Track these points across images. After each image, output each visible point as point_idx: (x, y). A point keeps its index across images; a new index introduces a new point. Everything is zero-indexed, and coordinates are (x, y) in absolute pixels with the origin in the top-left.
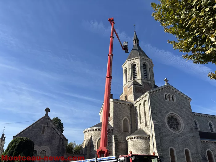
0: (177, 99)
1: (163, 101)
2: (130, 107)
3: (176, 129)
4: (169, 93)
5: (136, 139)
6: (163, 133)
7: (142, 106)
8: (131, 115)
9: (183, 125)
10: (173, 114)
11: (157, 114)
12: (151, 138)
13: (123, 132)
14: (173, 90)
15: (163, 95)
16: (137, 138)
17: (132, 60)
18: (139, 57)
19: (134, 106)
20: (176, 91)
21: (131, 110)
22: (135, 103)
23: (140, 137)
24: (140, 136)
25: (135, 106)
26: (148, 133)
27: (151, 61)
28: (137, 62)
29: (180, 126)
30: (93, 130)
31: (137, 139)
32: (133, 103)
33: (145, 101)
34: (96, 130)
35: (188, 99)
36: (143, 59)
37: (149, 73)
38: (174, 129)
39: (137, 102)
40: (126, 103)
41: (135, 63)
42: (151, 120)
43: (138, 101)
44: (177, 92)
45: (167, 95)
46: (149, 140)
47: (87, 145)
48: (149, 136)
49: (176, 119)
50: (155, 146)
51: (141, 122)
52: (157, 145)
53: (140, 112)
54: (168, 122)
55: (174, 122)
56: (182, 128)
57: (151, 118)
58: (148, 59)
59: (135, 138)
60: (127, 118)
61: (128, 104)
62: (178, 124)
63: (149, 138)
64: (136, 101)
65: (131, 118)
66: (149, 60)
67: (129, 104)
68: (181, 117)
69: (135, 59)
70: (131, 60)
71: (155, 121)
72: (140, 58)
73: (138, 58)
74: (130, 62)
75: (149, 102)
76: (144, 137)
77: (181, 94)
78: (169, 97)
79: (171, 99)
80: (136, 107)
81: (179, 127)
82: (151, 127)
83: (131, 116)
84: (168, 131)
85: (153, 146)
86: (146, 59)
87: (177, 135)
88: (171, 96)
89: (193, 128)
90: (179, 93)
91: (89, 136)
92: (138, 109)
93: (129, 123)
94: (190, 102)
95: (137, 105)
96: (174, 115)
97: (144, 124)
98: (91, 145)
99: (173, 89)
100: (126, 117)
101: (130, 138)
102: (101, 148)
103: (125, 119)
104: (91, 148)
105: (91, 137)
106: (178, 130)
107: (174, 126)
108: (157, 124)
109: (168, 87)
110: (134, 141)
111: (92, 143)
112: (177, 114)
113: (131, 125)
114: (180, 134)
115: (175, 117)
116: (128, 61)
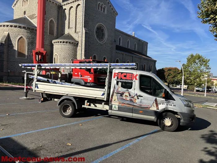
0: (107, 11)
1: (96, 9)
2: (58, 8)
3: (101, 39)
4: (102, 3)
5: (64, 44)
6: (91, 42)
7: (73, 10)
8: (58, 17)
9: (107, 37)
10: (101, 25)
11: (89, 22)
12: (79, 45)
13: (48, 34)
14: (106, 1)
15: (97, 3)
16: (67, 42)
19: (62, 8)
20: (108, 2)
21: (58, 12)
22: (65, 5)
23: (70, 43)
24: (69, 41)
25: (64, 7)
26: (77, 39)
29: (104, 37)
30: (11, 26)
31: (66, 44)
32: (62, 4)
33: (79, 5)
34: (15, 26)
35: (116, 14)
38: (99, 39)
39: (67, 4)
40: (53, 2)
42: (83, 27)
43: (69, 3)
44: (109, 4)
45: (100, 4)
46: (78, 46)
47: (4, 43)
48: (77, 43)
49: (102, 30)
50: (83, 52)
51: (69, 27)
52: (85, 51)
53: (69, 16)
54: (96, 32)
55: (100, 33)
56: (105, 39)
57: (83, 25)
59: (64, 42)
60: (54, 20)
61: (56, 4)
62: (103, 35)
63: (78, 44)
64: (65, 3)
65: (58, 21)
67: (58, 4)
68: (107, 29)
71: (86, 29)
75: (84, 8)
76: (73, 43)
77: (112, 7)
78: (101, 7)
79: (103, 9)
80: (65, 9)
82: (81, 34)
83: (58, 19)
84: (95, 40)
85: (81, 52)
87: (101, 45)
88: (103, 6)
89: (113, 40)
90: (110, 6)
91: (5, 33)
92: (67, 12)
93: (55, 26)
94: (116, 17)
95: (66, 7)
97: (74, 29)
98: (8, 43)
100: (52, 19)
101: (58, 42)
102: (37, 49)
103: (51, 20)
104: (9, 47)
105: (9, 34)
106: (103, 40)
107: (100, 36)
108: (88, 32)
110: (63, 45)
111: (11, 41)
112: (105, 26)
113: (58, 28)
114: (103, 44)
115: (102, 28)
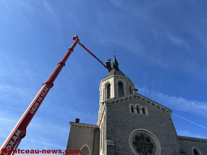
0: (149, 111)
1: (127, 113)
2: (94, 132)
4: (137, 104)
8: (94, 141)
9: (160, 148)
10: (143, 132)
11: (115, 131)
14: (143, 101)
15: (128, 106)
17: (107, 80)
18: (113, 75)
19: (99, 129)
20: (147, 101)
21: (94, 136)
27: (128, 79)
28: (111, 81)
29: (155, 149)
32: (98, 126)
35: (168, 111)
36: (118, 77)
37: (126, 91)
39: (100, 123)
40: (88, 126)
41: (109, 82)
42: (106, 140)
43: (101, 121)
44: (150, 102)
45: (133, 106)
49: (148, 139)
54: (135, 144)
55: (144, 144)
56: (158, 153)
57: (106, 137)
58: (124, 76)
60: (88, 146)
61: (92, 128)
65: (94, 146)
66: (126, 78)
67: (94, 127)
68: (156, 135)
69: (110, 78)
70: (105, 80)
71: (110, 142)
72: (115, 76)
73: (112, 77)
74: (105, 82)
77: (156, 105)
78: (138, 109)
79: (141, 112)
81: (154, 151)
83: (94, 143)
86: (121, 77)
88: (141, 107)
90: (152, 104)
92: (101, 131)
93: (90, 154)
94: (171, 115)
96: (145, 133)
97: (102, 149)
99: (143, 99)
100: (86, 145)
103: (85, 147)
107: (145, 149)
108: (113, 145)
109: (136, 96)
112: (150, 132)
115: (146, 136)
116: (103, 81)
